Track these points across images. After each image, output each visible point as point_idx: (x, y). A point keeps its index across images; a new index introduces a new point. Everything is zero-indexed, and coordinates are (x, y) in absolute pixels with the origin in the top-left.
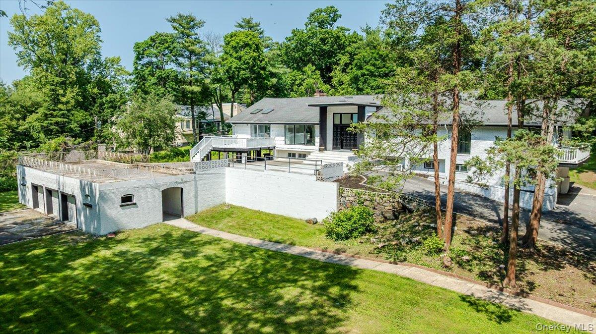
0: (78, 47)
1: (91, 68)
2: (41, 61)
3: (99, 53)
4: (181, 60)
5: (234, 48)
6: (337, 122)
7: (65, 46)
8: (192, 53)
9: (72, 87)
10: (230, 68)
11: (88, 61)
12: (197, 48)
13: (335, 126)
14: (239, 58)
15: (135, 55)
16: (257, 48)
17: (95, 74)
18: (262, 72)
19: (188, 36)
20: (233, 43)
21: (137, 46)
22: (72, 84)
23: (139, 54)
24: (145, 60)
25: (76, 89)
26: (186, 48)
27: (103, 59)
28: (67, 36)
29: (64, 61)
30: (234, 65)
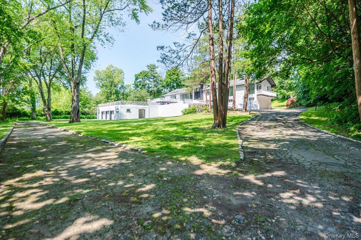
0: (116, 81)
1: (120, 88)
2: (103, 86)
3: (123, 83)
4: (150, 80)
5: (169, 75)
6: (196, 91)
7: (112, 80)
8: (154, 76)
9: (114, 95)
10: (167, 82)
11: (120, 86)
12: (156, 75)
13: (195, 92)
14: (171, 79)
15: (135, 78)
16: (178, 75)
17: (122, 91)
18: (179, 84)
19: (153, 71)
20: (169, 73)
21: (136, 75)
22: (114, 94)
23: (136, 78)
24: (138, 81)
25: (115, 96)
26: (152, 75)
27: (125, 85)
28: (112, 77)
29: (111, 86)
30: (169, 81)
